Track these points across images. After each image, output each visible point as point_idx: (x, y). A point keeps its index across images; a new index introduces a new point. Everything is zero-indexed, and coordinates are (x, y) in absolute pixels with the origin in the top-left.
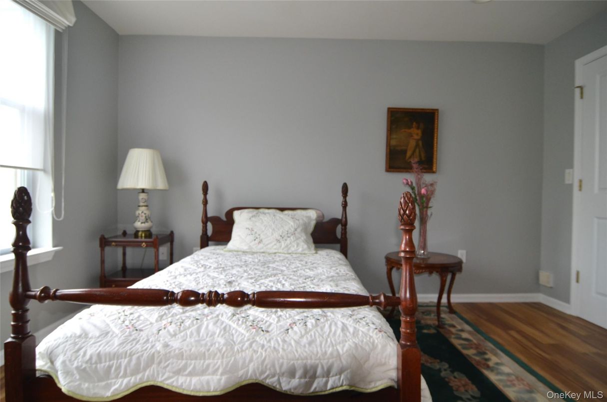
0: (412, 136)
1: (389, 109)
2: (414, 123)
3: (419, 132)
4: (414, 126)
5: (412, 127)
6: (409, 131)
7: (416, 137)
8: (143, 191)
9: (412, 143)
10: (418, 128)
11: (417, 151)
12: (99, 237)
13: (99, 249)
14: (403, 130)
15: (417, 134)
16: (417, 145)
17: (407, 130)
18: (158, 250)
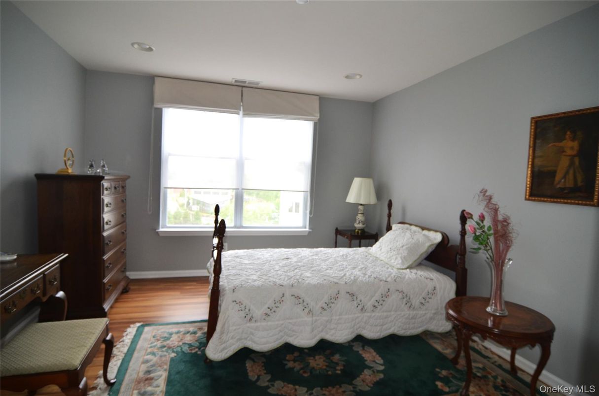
0: (564, 151)
1: (532, 118)
2: (568, 133)
3: (575, 144)
4: (567, 136)
5: (565, 139)
6: (561, 144)
7: (569, 152)
8: (361, 205)
9: (564, 162)
10: (573, 140)
11: (571, 172)
12: (335, 228)
13: (335, 236)
14: (552, 144)
15: (572, 148)
16: (572, 163)
17: (557, 144)
18: (351, 242)
